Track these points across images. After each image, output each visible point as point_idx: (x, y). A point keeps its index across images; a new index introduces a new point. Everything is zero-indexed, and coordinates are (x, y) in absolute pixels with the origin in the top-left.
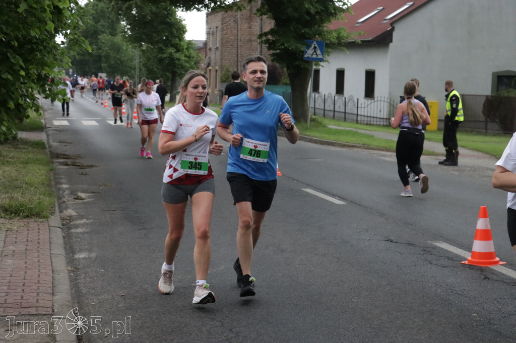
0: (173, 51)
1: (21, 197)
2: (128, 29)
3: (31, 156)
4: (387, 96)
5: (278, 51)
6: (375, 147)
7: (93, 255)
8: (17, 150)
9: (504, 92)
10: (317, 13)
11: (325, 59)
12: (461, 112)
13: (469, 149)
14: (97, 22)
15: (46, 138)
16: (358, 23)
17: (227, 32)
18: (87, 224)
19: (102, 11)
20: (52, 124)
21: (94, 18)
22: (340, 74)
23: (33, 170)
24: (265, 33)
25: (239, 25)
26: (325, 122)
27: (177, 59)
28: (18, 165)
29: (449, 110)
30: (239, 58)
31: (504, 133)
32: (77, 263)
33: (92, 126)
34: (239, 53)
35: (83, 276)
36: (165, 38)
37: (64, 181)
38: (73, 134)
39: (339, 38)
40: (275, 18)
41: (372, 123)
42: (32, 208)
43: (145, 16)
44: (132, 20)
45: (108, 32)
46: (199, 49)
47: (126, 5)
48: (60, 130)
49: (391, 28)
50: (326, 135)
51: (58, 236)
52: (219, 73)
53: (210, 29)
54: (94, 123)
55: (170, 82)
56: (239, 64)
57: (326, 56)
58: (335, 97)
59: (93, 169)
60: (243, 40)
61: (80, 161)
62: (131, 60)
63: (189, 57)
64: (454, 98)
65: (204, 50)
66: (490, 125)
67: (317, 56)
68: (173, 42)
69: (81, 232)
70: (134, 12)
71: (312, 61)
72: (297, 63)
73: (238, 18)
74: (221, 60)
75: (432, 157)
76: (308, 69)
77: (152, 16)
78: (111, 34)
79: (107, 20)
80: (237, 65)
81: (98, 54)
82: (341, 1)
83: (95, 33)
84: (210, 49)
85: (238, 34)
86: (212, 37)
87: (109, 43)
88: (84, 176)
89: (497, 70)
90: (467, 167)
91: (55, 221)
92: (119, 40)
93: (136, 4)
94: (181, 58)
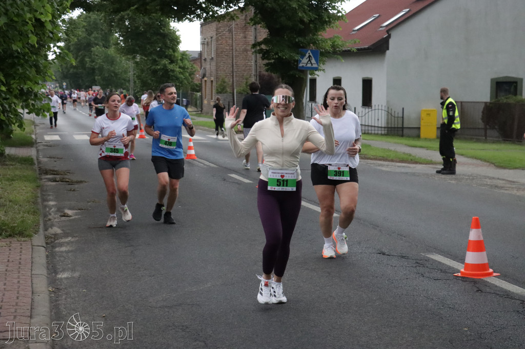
0: (166, 62)
1: (4, 215)
2: (121, 41)
3: (17, 172)
4: (384, 104)
5: (273, 61)
6: (372, 157)
7: (77, 274)
8: (4, 167)
9: (503, 98)
10: (311, 21)
11: (320, 68)
12: (458, 120)
13: (468, 157)
14: (89, 35)
15: (36, 154)
16: (354, 31)
17: (222, 42)
18: (72, 242)
19: (95, 23)
20: (43, 139)
21: (86, 30)
23: (19, 187)
24: (258, 42)
25: (234, 35)
27: (171, 70)
28: (4, 182)
29: (445, 118)
30: (234, 68)
31: (504, 140)
32: (59, 283)
33: (83, 140)
34: (234, 63)
35: (64, 297)
36: (158, 49)
37: (51, 197)
38: (64, 149)
39: (333, 46)
40: (268, 27)
41: (370, 132)
42: (14, 227)
43: (137, 28)
44: (127, 35)
45: (101, 44)
46: (194, 60)
47: (118, 17)
48: (51, 145)
49: (387, 35)
51: (41, 255)
52: (214, 84)
53: (205, 39)
54: (86, 137)
56: (235, 75)
57: (321, 65)
59: (82, 185)
60: (238, 50)
61: (68, 177)
62: (126, 72)
63: (183, 68)
64: (450, 106)
65: (199, 60)
66: (489, 132)
67: (312, 65)
68: (167, 53)
69: (65, 251)
70: (127, 24)
71: (307, 71)
72: (291, 73)
73: (232, 27)
74: (217, 70)
75: (430, 166)
76: (303, 78)
77: (145, 27)
78: (104, 46)
79: (100, 32)
80: (233, 75)
81: (92, 67)
82: (335, 9)
83: (88, 46)
84: (205, 60)
85: (233, 43)
86: (207, 47)
87: (102, 56)
88: (72, 192)
89: (495, 76)
90: (465, 176)
91: (39, 239)
92: (112, 52)
93: (128, 15)
94: (175, 69)
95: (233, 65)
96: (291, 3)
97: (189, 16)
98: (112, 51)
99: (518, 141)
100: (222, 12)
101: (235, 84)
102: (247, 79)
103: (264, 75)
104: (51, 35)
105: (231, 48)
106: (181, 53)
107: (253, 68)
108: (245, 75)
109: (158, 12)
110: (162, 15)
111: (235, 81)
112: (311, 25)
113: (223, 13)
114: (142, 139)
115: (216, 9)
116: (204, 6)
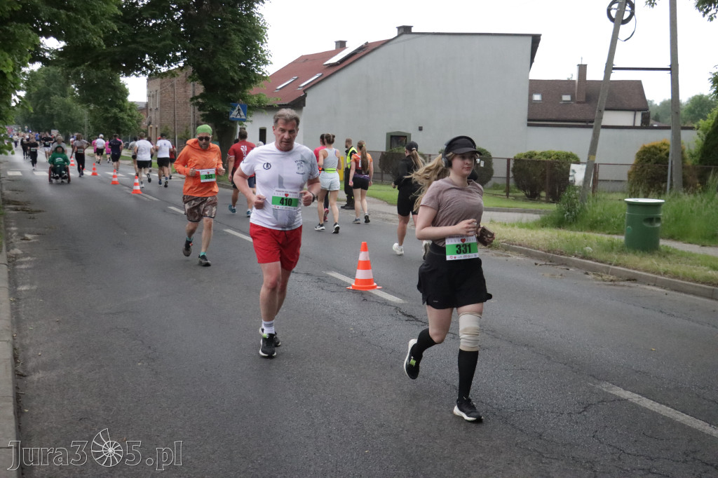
0: (117, 111)
2: (76, 91)
5: (207, 113)
7: (34, 287)
9: (396, 149)
10: (240, 80)
11: (248, 119)
14: (49, 85)
16: (276, 90)
17: (165, 95)
18: (31, 261)
20: (7, 174)
21: (46, 81)
22: (263, 133)
24: (195, 97)
25: (175, 89)
27: (121, 118)
30: (176, 117)
32: (19, 294)
34: (176, 113)
35: (23, 306)
36: (110, 99)
37: (13, 224)
38: (24, 183)
39: (259, 102)
40: (204, 84)
43: (91, 81)
44: (83, 86)
45: (59, 93)
46: (141, 110)
47: (74, 71)
48: (14, 180)
49: (304, 94)
51: (4, 272)
52: (159, 129)
53: (151, 92)
56: (176, 123)
57: (249, 117)
59: (40, 213)
60: (179, 102)
61: (28, 207)
62: (81, 118)
63: (132, 116)
65: (146, 110)
66: (385, 176)
67: (241, 117)
68: (117, 103)
69: (25, 268)
70: (82, 77)
71: (237, 121)
72: (223, 123)
73: (174, 83)
74: (161, 119)
76: (233, 128)
77: (98, 80)
78: (62, 95)
79: (58, 83)
80: (174, 124)
81: (51, 113)
82: (260, 71)
83: (48, 94)
84: (151, 110)
85: (174, 96)
86: (153, 99)
87: (60, 104)
88: (31, 220)
89: (390, 131)
91: (1, 258)
92: (69, 101)
93: (83, 70)
94: (124, 117)
95: (175, 115)
96: (224, 65)
97: (135, 72)
100: (164, 69)
102: (187, 127)
104: (13, 86)
105: (173, 100)
106: (129, 104)
107: (192, 117)
108: (184, 123)
109: (109, 68)
110: (112, 70)
111: (176, 129)
113: (165, 71)
115: (158, 66)
116: (148, 64)
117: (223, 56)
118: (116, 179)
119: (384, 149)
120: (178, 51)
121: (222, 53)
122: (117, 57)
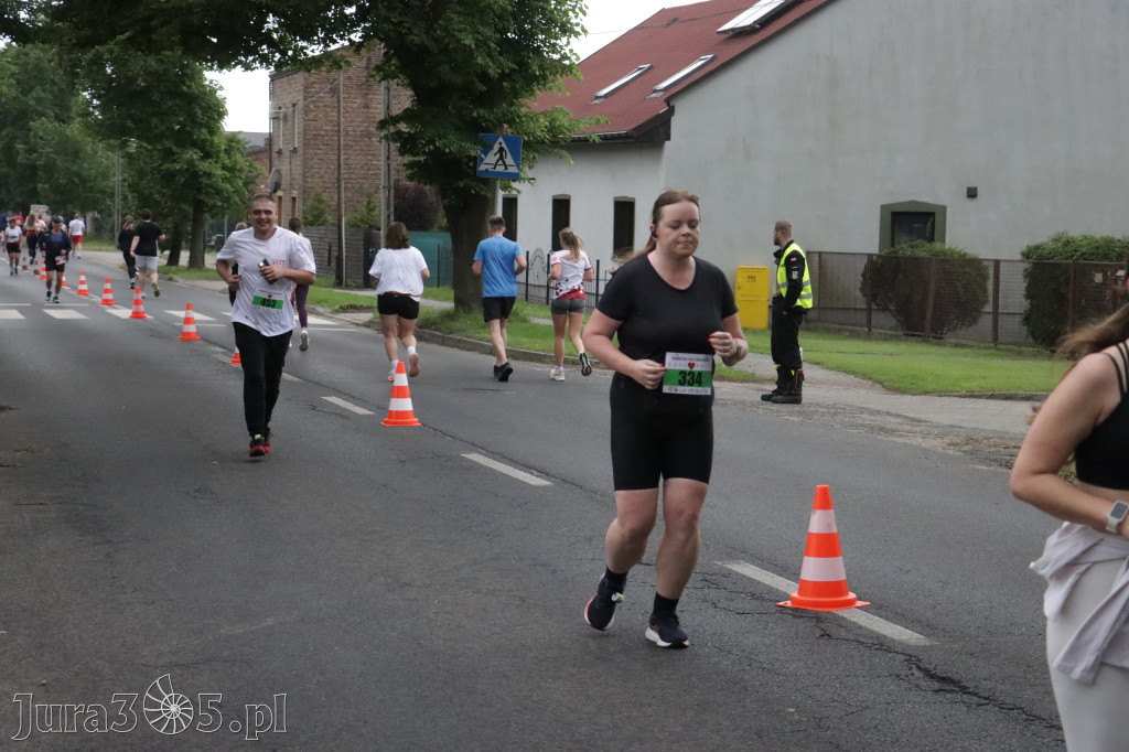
0: (195, 156)
2: (95, 107)
5: (422, 158)
9: (904, 246)
10: (503, 76)
11: (522, 175)
12: (807, 290)
13: (828, 368)
14: (25, 92)
16: (597, 98)
17: (317, 115)
19: (38, 68)
21: (18, 82)
22: (561, 208)
24: (392, 118)
25: (342, 99)
26: (525, 311)
27: (205, 173)
29: (783, 285)
30: (343, 171)
31: (907, 335)
33: (8, 321)
34: (342, 161)
36: (177, 127)
39: (550, 131)
40: (414, 85)
43: (132, 80)
44: (113, 95)
45: (52, 114)
46: (256, 153)
47: (89, 56)
49: (667, 108)
50: (525, 340)
52: (299, 203)
53: (280, 108)
54: (15, 315)
55: (190, 223)
56: (343, 186)
57: (526, 169)
58: (549, 256)
60: (351, 133)
62: (105, 176)
63: (232, 169)
64: (794, 259)
65: (267, 154)
66: (877, 317)
67: (506, 168)
68: (195, 137)
70: (109, 71)
71: (495, 180)
72: (461, 184)
73: (339, 85)
74: (304, 176)
75: (751, 385)
76: (485, 196)
77: (149, 79)
78: (58, 118)
79: (48, 86)
80: (339, 188)
81: (29, 162)
82: (555, 51)
83: (23, 116)
84: (280, 152)
85: (339, 118)
86: (284, 126)
87: (53, 139)
89: (889, 200)
90: (822, 407)
92: (76, 132)
93: (111, 52)
94: (213, 171)
95: (339, 166)
96: (461, 36)
97: (243, 59)
98: (74, 129)
99: (934, 337)
100: (315, 50)
101: (343, 206)
102: (369, 196)
103: (407, 189)
105: (336, 128)
106: (226, 137)
107: (382, 172)
108: (366, 186)
109: (176, 48)
110: (184, 54)
111: (343, 200)
112: (505, 83)
113: (317, 53)
114: (139, 321)
115: (302, 44)
116: (275, 36)
117: (460, 13)
118: (192, 328)
119: (875, 249)
120: (350, 6)
121: (458, 8)
122: (195, 20)
